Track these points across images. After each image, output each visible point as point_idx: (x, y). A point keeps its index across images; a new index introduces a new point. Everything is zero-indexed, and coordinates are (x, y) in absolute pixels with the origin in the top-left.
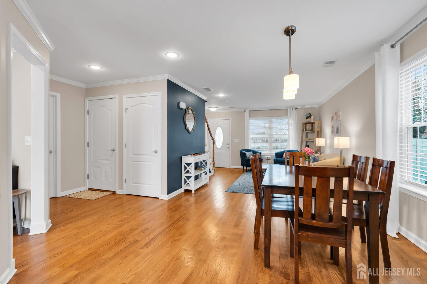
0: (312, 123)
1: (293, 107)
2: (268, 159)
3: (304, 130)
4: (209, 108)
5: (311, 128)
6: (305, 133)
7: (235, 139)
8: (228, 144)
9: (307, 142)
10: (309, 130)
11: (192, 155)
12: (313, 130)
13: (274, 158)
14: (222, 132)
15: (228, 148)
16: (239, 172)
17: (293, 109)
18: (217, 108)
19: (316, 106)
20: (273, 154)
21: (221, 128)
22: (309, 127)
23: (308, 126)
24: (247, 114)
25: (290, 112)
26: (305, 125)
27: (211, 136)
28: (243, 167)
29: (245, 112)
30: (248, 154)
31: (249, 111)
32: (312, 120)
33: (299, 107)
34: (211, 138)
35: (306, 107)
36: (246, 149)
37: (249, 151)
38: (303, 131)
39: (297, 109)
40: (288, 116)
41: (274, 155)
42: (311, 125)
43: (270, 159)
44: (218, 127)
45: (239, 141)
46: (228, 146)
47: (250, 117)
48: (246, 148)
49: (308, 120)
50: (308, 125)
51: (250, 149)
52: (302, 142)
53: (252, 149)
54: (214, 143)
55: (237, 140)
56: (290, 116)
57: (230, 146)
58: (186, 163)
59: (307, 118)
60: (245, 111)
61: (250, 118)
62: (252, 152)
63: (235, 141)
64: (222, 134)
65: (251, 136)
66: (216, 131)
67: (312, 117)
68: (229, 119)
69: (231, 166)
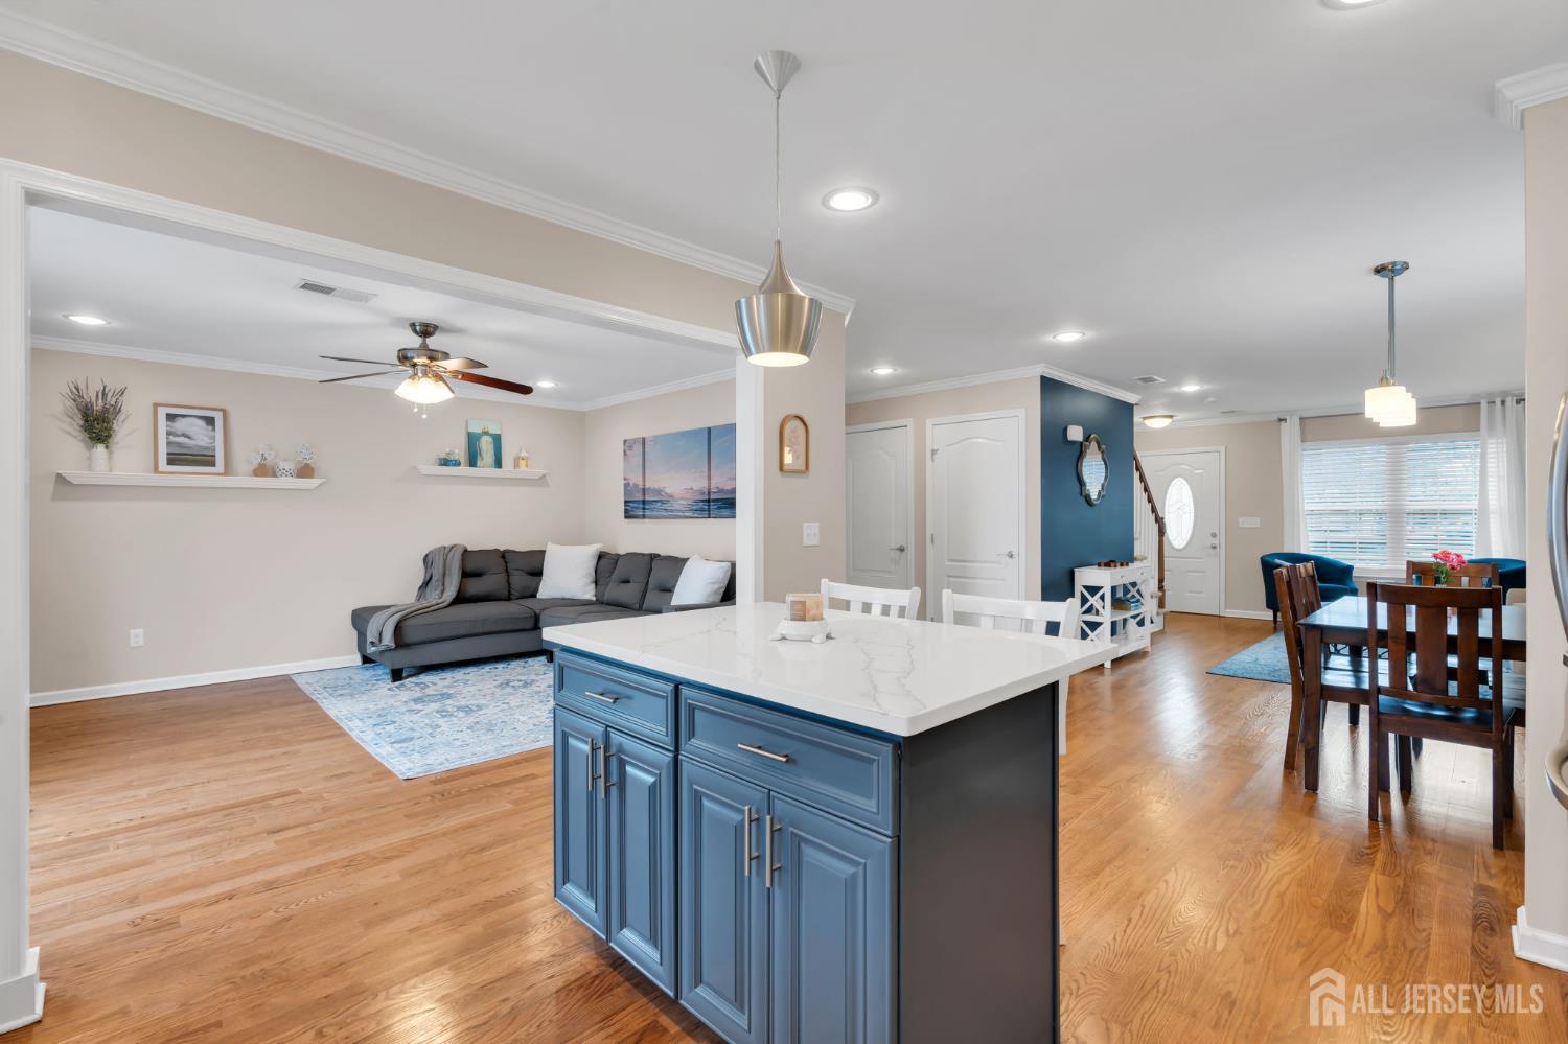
1: (1501, 394)
4: (1145, 418)
7: (1241, 520)
8: (1214, 535)
11: (1099, 565)
14: (1190, 494)
15: (1214, 547)
16: (1255, 629)
17: (1501, 403)
18: (1171, 417)
21: (1184, 482)
24: (1290, 432)
25: (1490, 414)
27: (1154, 510)
28: (1275, 616)
29: (1282, 423)
31: (1301, 419)
34: (1153, 517)
36: (1285, 552)
39: (1523, 400)
40: (1478, 429)
44: (1173, 479)
45: (1258, 526)
46: (1215, 541)
47: (1303, 441)
48: (1287, 550)
51: (1304, 551)
53: (1313, 554)
54: (1162, 532)
55: (1249, 522)
56: (1491, 427)
57: (1220, 541)
58: (1086, 587)
60: (1281, 420)
61: (1306, 444)
62: (1309, 565)
63: (1241, 525)
64: (1191, 500)
65: (1308, 507)
66: (1166, 493)
68: (1219, 449)
69: (1226, 610)
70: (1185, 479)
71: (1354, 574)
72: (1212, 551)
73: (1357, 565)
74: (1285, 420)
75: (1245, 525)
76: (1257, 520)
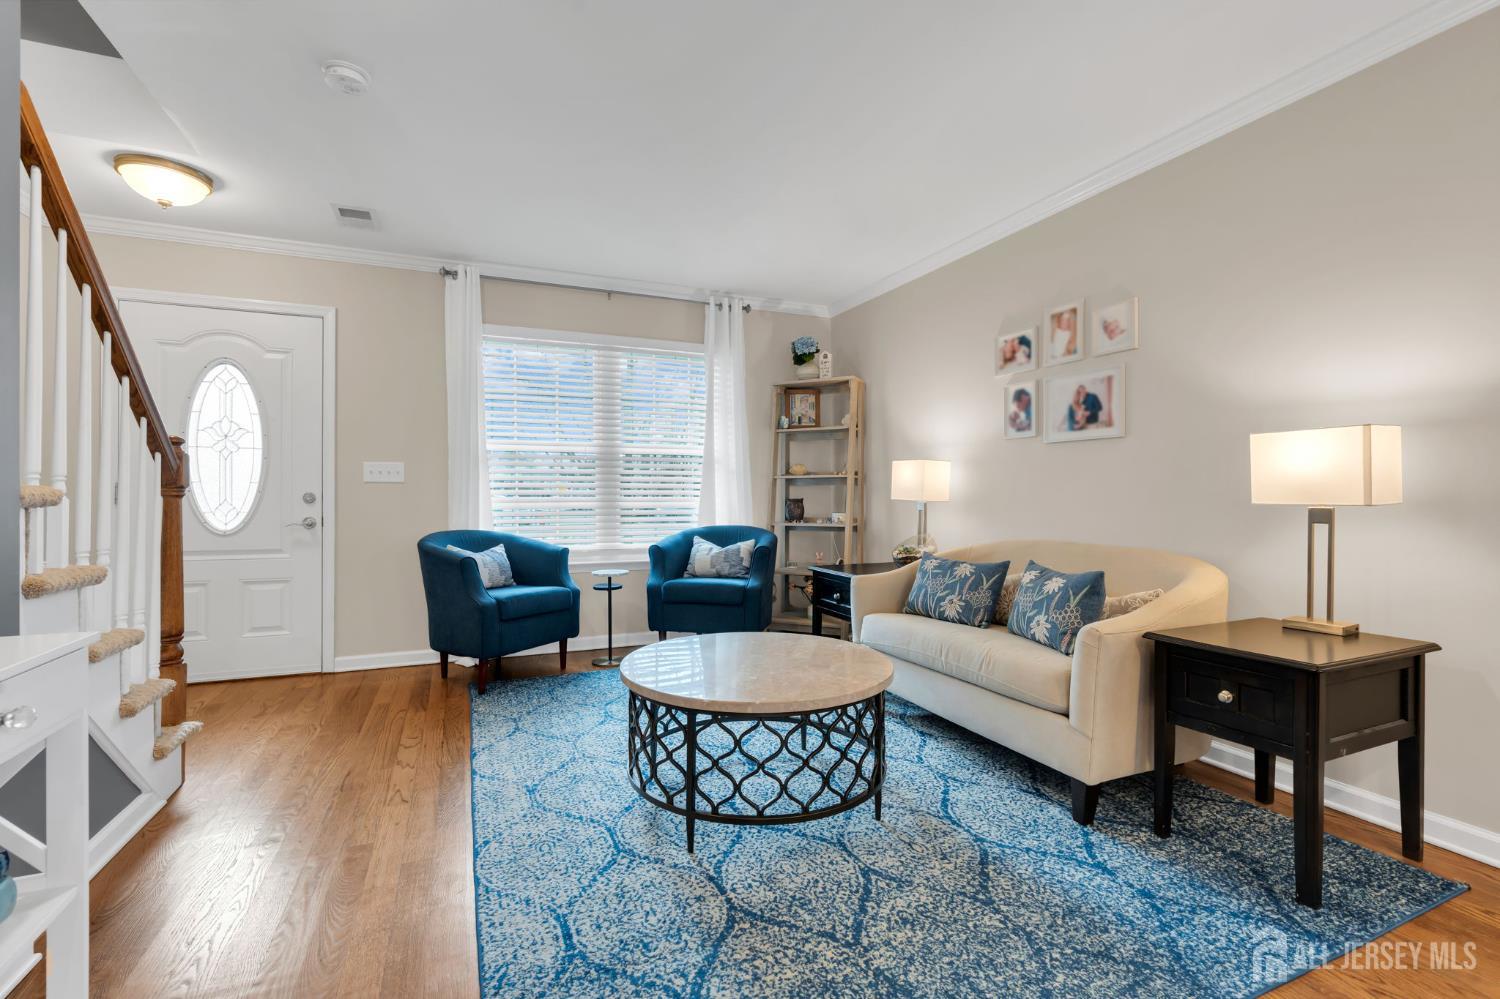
0: (816, 389)
1: (728, 294)
2: (610, 589)
3: (785, 421)
4: (119, 159)
5: (812, 414)
6: (782, 438)
7: (367, 466)
8: (310, 499)
9: (789, 482)
10: (805, 422)
12: (822, 423)
13: (648, 578)
14: (255, 409)
15: (311, 525)
17: (730, 307)
18: (208, 179)
19: (824, 312)
20: (639, 551)
21: (242, 379)
22: (803, 406)
23: (798, 403)
24: (462, 298)
25: (718, 321)
26: (784, 396)
27: (141, 404)
28: (444, 659)
29: (449, 280)
30: (487, 563)
31: (482, 277)
32: (823, 369)
33: (755, 305)
35: (784, 306)
36: (456, 529)
37: (484, 541)
38: (779, 426)
39: (748, 309)
40: (703, 342)
41: (646, 558)
42: (812, 399)
43: (621, 587)
44: (207, 368)
45: (401, 478)
46: (313, 512)
47: (484, 322)
48: (456, 524)
49: (806, 371)
50: (798, 398)
51: (483, 526)
52: (773, 482)
53: (498, 530)
55: (385, 471)
56: (717, 343)
57: (325, 511)
59: (800, 360)
60: (447, 273)
61: (487, 326)
62: (500, 549)
63: (367, 478)
64: (257, 420)
65: (493, 445)
66: (190, 398)
67: (826, 356)
68: (322, 314)
69: (337, 659)
70: (241, 370)
72: (306, 534)
74: (454, 274)
75: (378, 478)
76: (400, 466)
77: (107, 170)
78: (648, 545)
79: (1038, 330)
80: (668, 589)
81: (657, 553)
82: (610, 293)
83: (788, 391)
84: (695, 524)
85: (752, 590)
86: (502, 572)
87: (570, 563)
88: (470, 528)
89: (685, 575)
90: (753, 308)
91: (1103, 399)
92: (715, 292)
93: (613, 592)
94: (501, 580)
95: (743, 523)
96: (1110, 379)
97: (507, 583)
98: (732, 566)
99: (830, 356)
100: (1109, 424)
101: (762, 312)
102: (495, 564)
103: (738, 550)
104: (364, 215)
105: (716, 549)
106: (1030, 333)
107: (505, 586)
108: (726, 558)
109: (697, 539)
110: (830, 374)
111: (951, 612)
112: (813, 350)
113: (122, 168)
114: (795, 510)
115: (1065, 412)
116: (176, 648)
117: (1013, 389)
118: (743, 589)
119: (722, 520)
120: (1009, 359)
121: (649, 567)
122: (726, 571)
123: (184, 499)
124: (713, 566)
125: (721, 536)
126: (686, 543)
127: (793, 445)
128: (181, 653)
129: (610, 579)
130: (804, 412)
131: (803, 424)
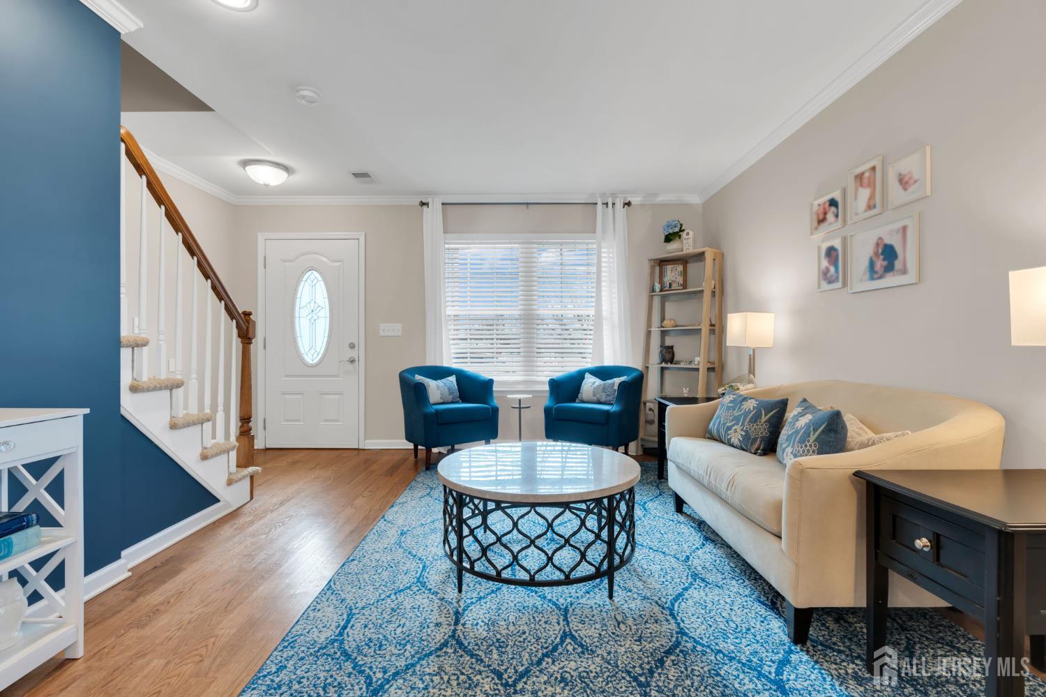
0: (684, 261)
1: (614, 195)
2: (520, 409)
3: (658, 287)
4: (245, 163)
5: (680, 280)
6: (657, 301)
7: (382, 326)
8: (352, 346)
9: (664, 334)
10: (674, 286)
12: (688, 286)
13: (546, 401)
14: (326, 296)
15: (353, 361)
16: (393, 470)
17: (614, 204)
19: (695, 199)
20: (541, 383)
21: (320, 278)
22: (673, 274)
23: (669, 272)
24: (433, 216)
25: (604, 215)
26: (657, 269)
28: (415, 448)
29: (425, 207)
30: (438, 388)
31: (443, 204)
32: (687, 245)
33: (635, 200)
35: (660, 199)
36: (427, 364)
37: (439, 373)
38: (653, 291)
39: (629, 204)
40: (594, 232)
41: (547, 388)
42: (680, 268)
43: (529, 407)
44: (303, 273)
45: (400, 334)
46: (353, 354)
47: (445, 232)
48: (430, 362)
49: (673, 246)
50: (669, 268)
51: (445, 364)
52: (649, 333)
53: (455, 366)
55: (391, 329)
56: (604, 230)
57: (359, 353)
59: (668, 239)
60: (423, 204)
61: (448, 235)
62: (453, 379)
63: (382, 333)
64: (327, 300)
65: (450, 311)
66: (296, 290)
67: (688, 234)
68: (358, 237)
69: (367, 441)
70: (320, 273)
71: (495, 388)
72: (350, 366)
73: (495, 378)
74: (427, 204)
75: (387, 334)
76: (398, 326)
77: (239, 170)
78: (549, 379)
79: (844, 191)
80: (558, 410)
81: (554, 384)
82: (527, 204)
83: (662, 263)
84: (589, 364)
85: (614, 413)
86: (451, 392)
87: (494, 389)
88: (438, 364)
89: (577, 401)
90: (633, 203)
91: (898, 249)
92: (603, 195)
93: (522, 410)
94: (450, 398)
95: (624, 364)
96: (904, 229)
97: (454, 400)
98: (608, 395)
99: (691, 233)
100: (904, 271)
101: (642, 205)
102: (446, 388)
103: (613, 384)
104: (365, 175)
105: (598, 382)
106: (837, 195)
107: (453, 402)
108: (604, 389)
109: (587, 375)
110: (691, 248)
111: (735, 441)
112: (677, 230)
113: (247, 168)
114: (668, 355)
115: (866, 263)
116: (248, 426)
117: (825, 246)
118: (607, 412)
119: (608, 361)
120: (822, 221)
121: (548, 395)
122: (603, 399)
123: (252, 345)
124: (594, 395)
125: (603, 373)
126: (578, 378)
127: (668, 305)
128: (250, 429)
129: (520, 400)
130: (673, 279)
131: (673, 288)
